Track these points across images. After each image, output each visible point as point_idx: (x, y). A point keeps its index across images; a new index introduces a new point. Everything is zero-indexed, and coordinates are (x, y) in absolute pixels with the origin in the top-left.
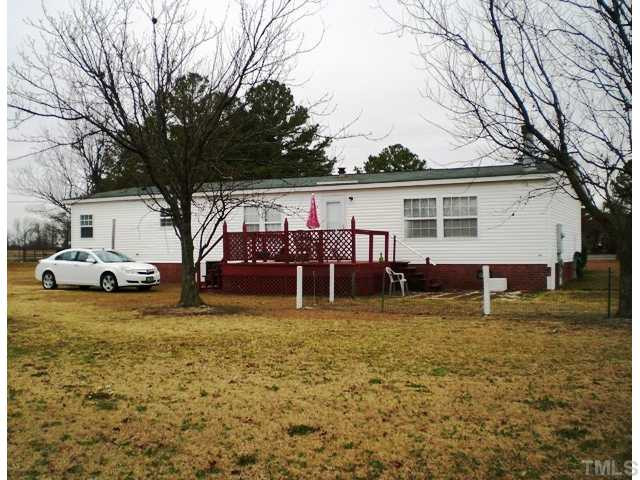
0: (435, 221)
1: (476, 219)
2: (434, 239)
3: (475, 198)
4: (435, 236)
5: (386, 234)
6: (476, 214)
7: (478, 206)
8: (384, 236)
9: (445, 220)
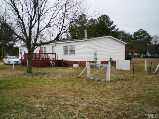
0: (68, 51)
1: (74, 50)
2: (67, 55)
3: (74, 45)
4: (68, 54)
5: (56, 54)
6: (74, 49)
7: (75, 47)
8: (55, 54)
9: (70, 51)
